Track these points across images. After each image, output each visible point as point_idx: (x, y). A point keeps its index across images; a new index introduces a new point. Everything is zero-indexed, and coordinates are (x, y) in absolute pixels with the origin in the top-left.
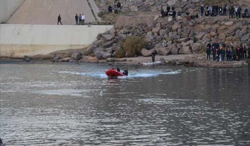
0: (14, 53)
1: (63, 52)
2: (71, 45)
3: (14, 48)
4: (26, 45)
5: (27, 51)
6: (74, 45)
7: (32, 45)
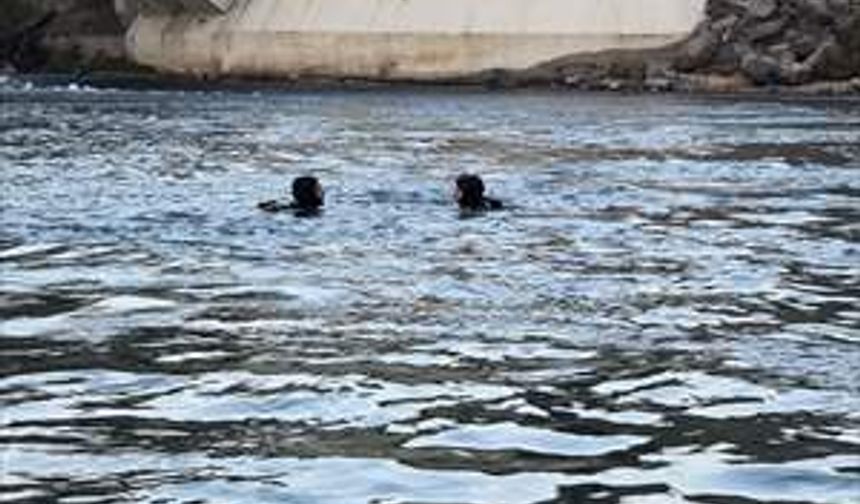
0: (393, 64)
1: (590, 60)
2: (622, 37)
3: (396, 47)
4: (444, 36)
5: (450, 56)
6: (633, 36)
7: (467, 36)
